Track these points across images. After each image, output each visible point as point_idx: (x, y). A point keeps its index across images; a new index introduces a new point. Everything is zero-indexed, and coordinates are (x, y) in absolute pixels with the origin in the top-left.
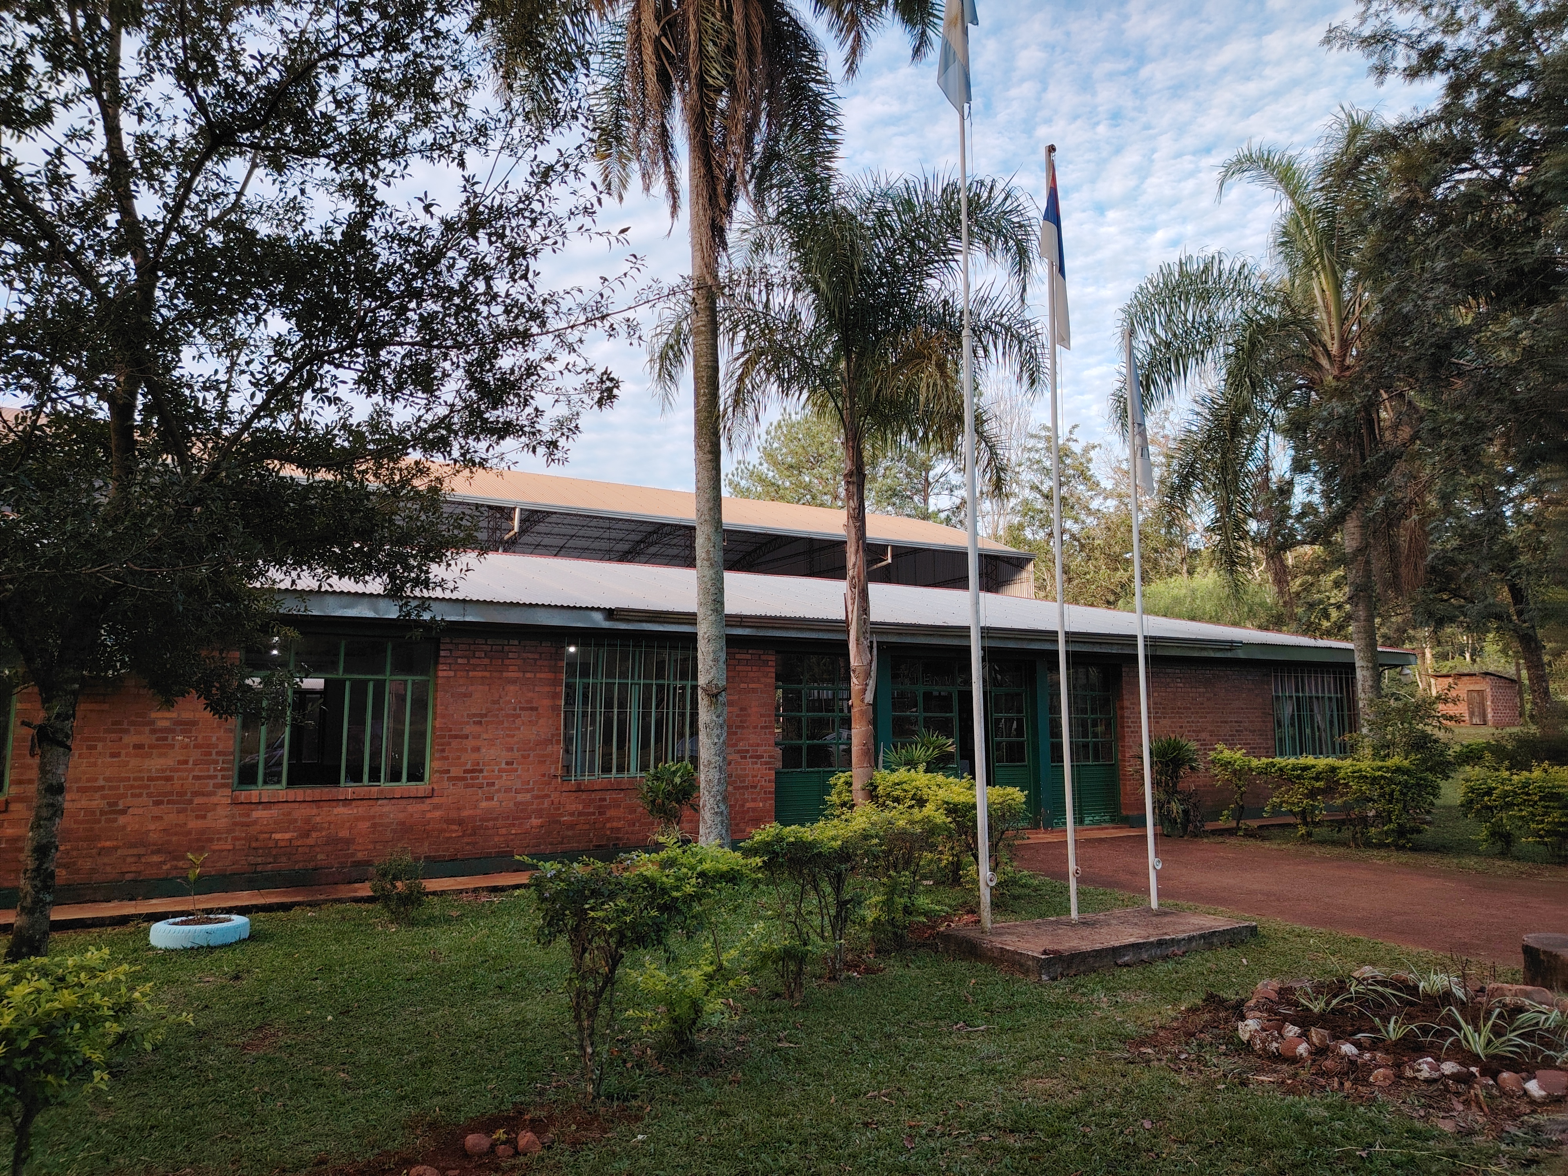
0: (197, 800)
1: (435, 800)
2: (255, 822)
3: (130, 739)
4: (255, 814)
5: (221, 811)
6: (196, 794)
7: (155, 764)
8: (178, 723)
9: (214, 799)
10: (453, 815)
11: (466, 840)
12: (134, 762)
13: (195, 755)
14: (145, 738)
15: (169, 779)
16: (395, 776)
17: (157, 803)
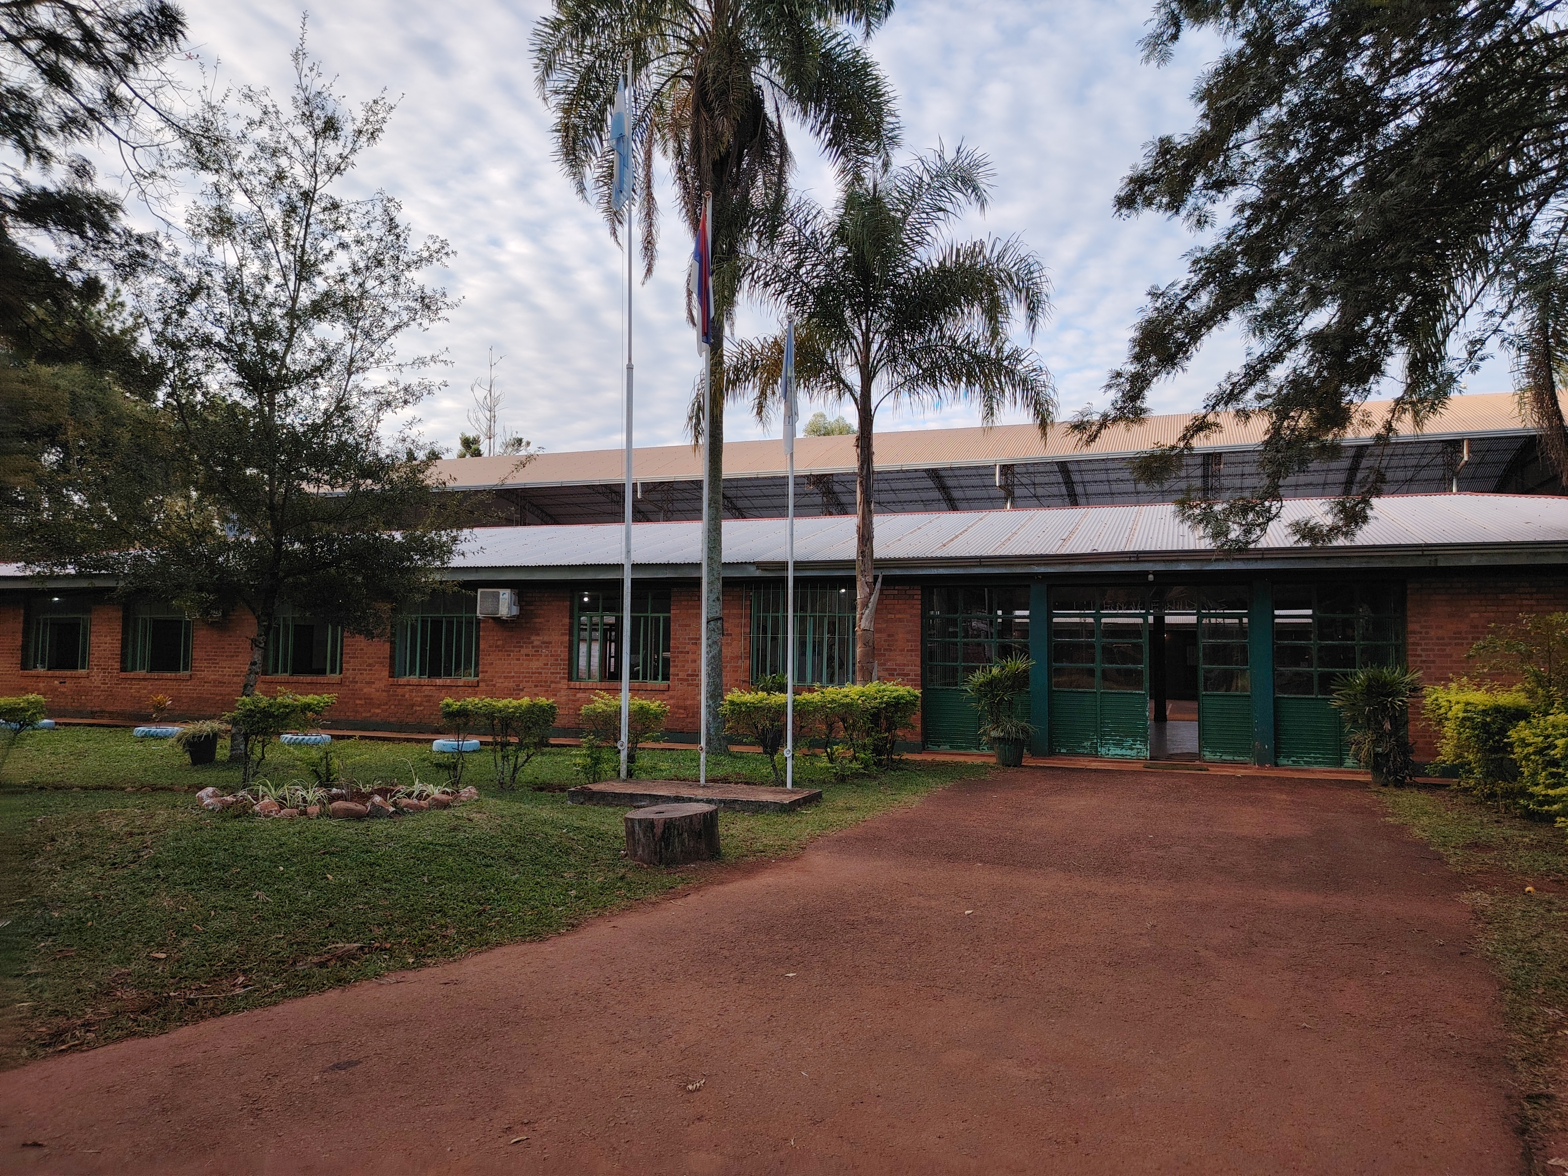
0: (553, 686)
1: (671, 693)
2: (578, 700)
3: (524, 651)
4: (579, 695)
5: (563, 693)
6: (552, 682)
7: (535, 665)
8: (543, 643)
9: (560, 686)
10: (681, 703)
11: (689, 720)
12: (525, 663)
13: (551, 660)
14: (530, 651)
15: (540, 673)
16: (656, 678)
17: (536, 686)
